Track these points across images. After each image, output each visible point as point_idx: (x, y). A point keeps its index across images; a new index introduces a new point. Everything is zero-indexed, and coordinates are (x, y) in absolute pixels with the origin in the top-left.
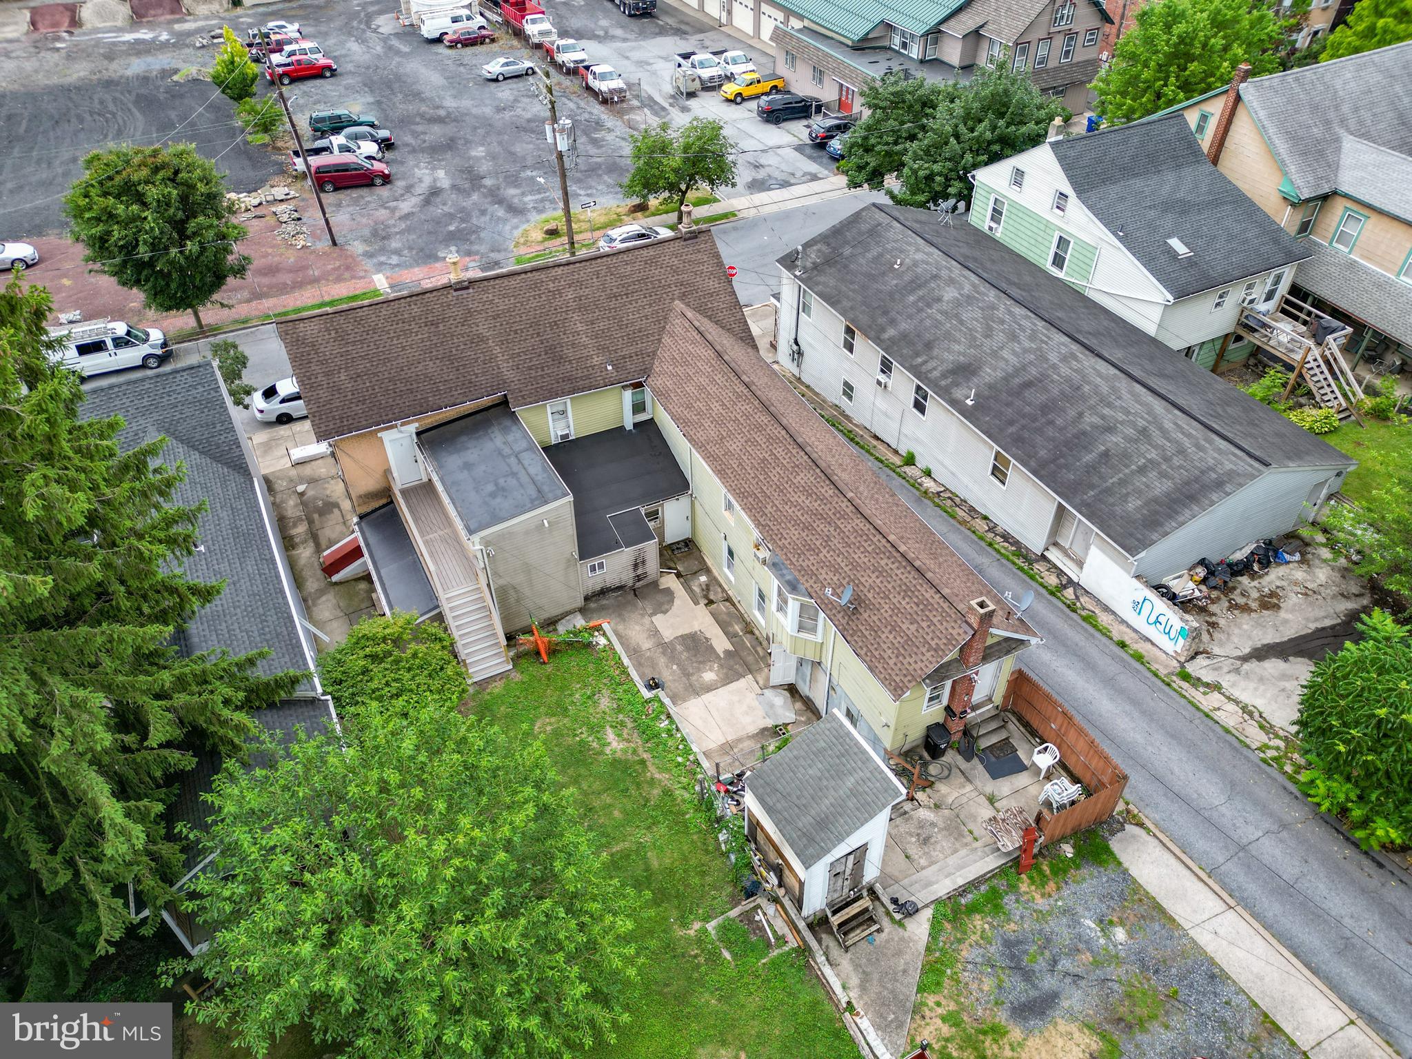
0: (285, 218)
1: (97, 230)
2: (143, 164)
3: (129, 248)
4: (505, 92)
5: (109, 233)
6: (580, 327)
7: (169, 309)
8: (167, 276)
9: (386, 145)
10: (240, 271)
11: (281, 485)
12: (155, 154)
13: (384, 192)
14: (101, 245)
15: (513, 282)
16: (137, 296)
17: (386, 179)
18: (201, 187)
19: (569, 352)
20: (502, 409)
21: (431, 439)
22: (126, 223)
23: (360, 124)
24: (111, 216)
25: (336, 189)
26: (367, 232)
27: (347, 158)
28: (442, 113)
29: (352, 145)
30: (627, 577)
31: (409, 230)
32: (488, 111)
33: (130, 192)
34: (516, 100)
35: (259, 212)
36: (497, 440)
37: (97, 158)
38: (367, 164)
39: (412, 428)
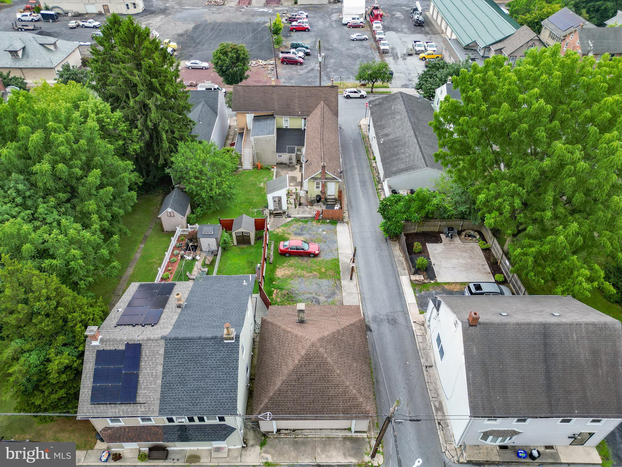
0: (269, 69)
1: (216, 61)
2: (231, 48)
3: (222, 66)
4: (353, 44)
5: (218, 62)
6: (297, 101)
7: (228, 84)
8: (229, 75)
9: (307, 54)
10: (246, 78)
11: (232, 128)
12: (235, 45)
13: (299, 67)
14: (216, 64)
15: (285, 88)
16: (221, 79)
17: (301, 64)
18: (242, 56)
19: (292, 107)
20: (272, 116)
21: (257, 118)
22: (222, 61)
23: (303, 47)
24: (220, 58)
25: (287, 64)
26: (287, 77)
27: (293, 56)
28: (331, 47)
29: (297, 53)
30: (287, 162)
31: (298, 78)
32: (344, 49)
33: (225, 54)
34: (355, 48)
35: (264, 66)
36: (269, 122)
37: (223, 44)
38: (297, 58)
39: (253, 115)
